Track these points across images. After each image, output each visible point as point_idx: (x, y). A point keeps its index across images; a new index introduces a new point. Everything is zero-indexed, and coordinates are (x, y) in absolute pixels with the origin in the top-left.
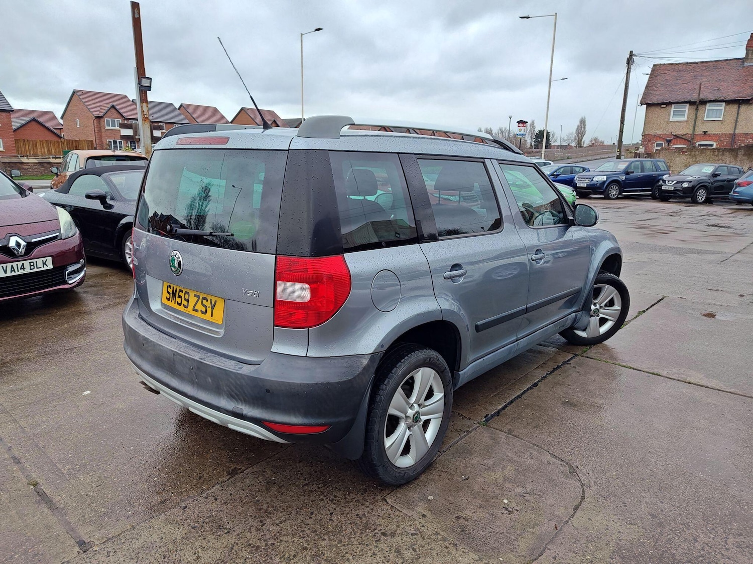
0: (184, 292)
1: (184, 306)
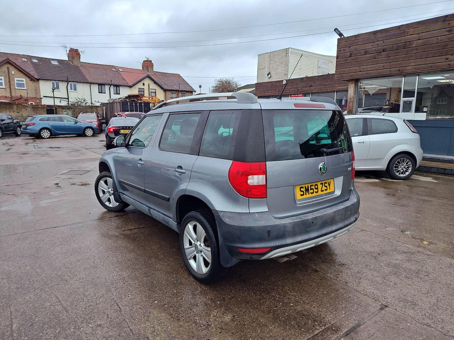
0: (314, 185)
1: (316, 192)
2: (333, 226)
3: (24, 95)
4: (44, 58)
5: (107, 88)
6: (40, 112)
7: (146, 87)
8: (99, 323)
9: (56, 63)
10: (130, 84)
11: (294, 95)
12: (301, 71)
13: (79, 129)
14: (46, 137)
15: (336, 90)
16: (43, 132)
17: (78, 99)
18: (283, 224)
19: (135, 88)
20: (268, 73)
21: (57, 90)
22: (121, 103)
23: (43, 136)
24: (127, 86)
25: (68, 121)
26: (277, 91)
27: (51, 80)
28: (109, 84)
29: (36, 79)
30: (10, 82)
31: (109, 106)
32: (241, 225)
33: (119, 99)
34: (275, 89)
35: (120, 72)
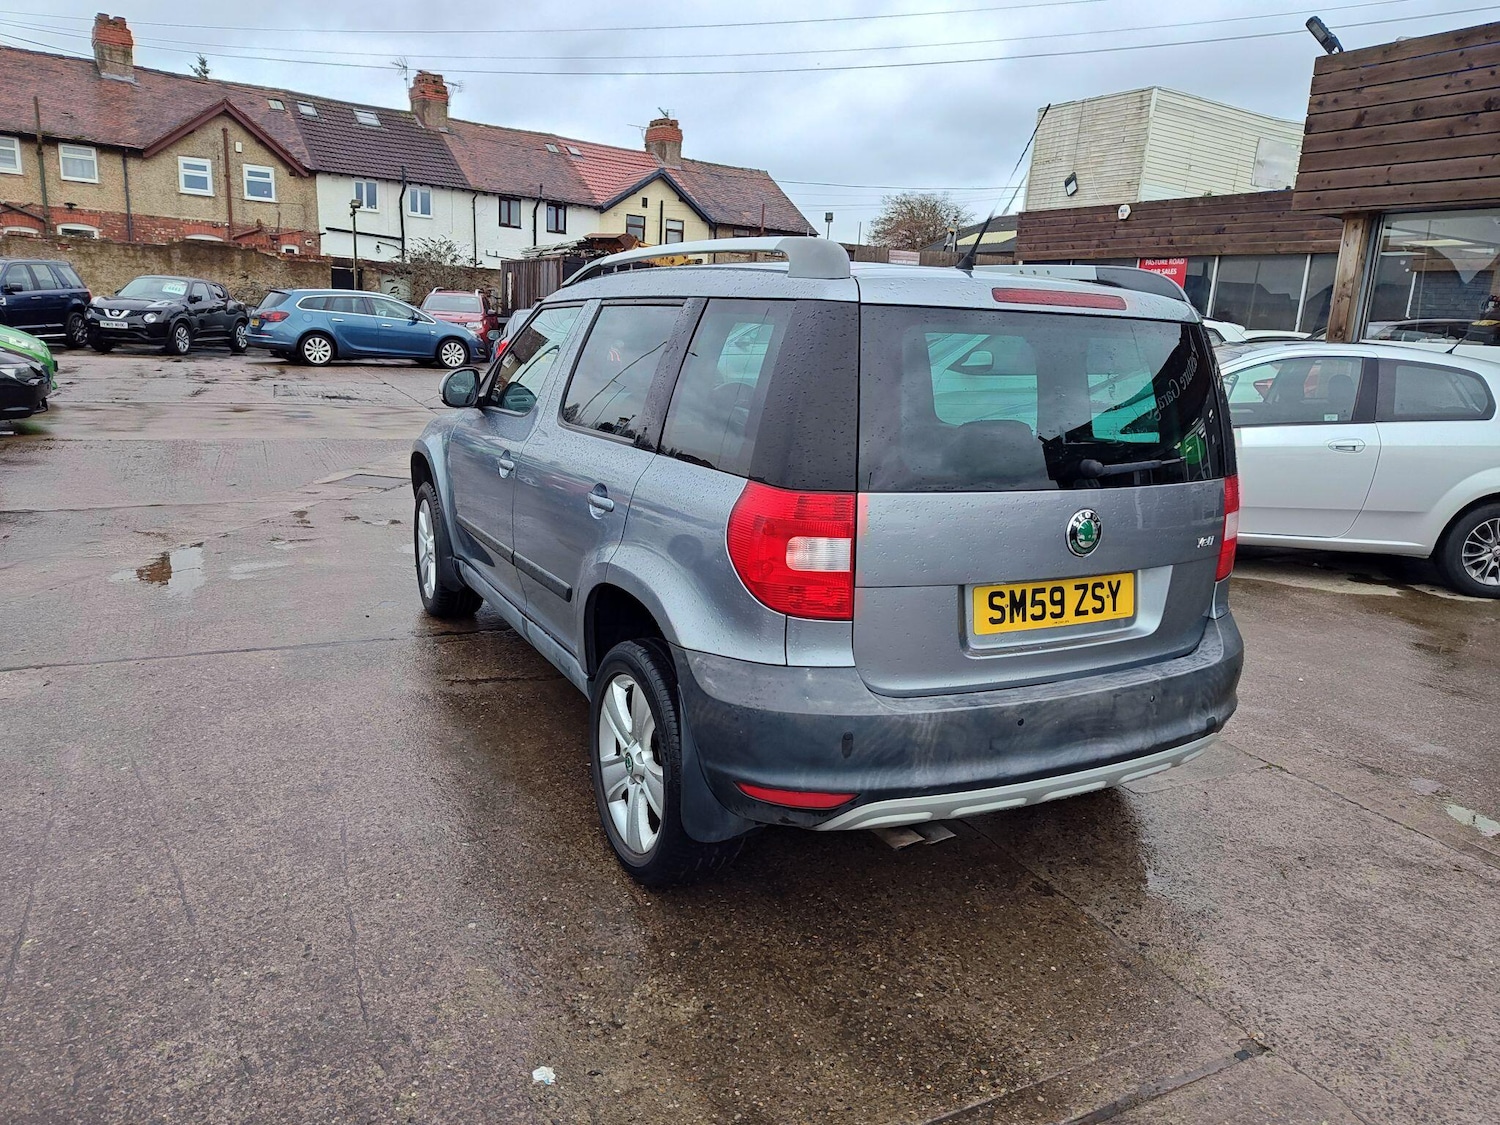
0: (1048, 591)
1: (1054, 616)
2: (1107, 742)
3: (270, 222)
4: (337, 102)
5: (526, 209)
6: (313, 279)
7: (651, 214)
8: (273, 969)
9: (368, 119)
10: (601, 201)
11: (1154, 259)
12: (1191, 173)
13: (422, 341)
14: (317, 361)
15: (1311, 249)
16: (309, 344)
17: (430, 244)
18: (900, 716)
19: (615, 215)
20: (1068, 175)
21: (370, 210)
22: (561, 262)
23: (311, 359)
24: (589, 207)
25: (391, 313)
26: (1095, 242)
27: (353, 176)
28: (534, 199)
29: (306, 170)
30: (227, 176)
31: (523, 270)
32: (753, 705)
33: (555, 249)
34: (1089, 236)
35: (573, 158)
